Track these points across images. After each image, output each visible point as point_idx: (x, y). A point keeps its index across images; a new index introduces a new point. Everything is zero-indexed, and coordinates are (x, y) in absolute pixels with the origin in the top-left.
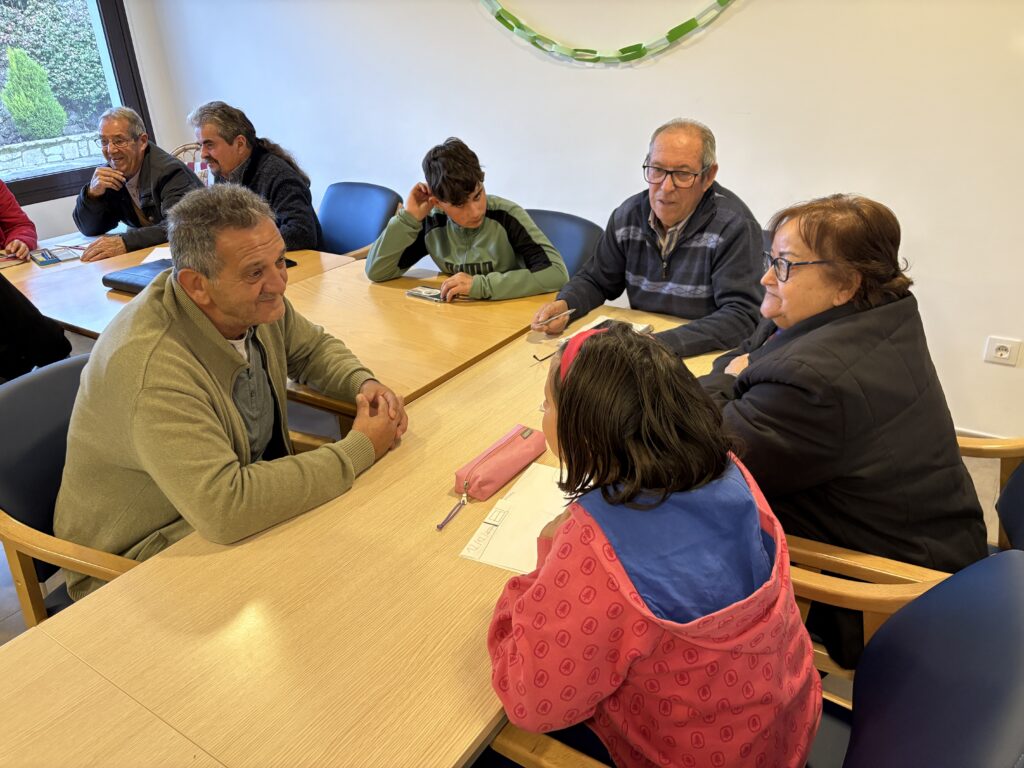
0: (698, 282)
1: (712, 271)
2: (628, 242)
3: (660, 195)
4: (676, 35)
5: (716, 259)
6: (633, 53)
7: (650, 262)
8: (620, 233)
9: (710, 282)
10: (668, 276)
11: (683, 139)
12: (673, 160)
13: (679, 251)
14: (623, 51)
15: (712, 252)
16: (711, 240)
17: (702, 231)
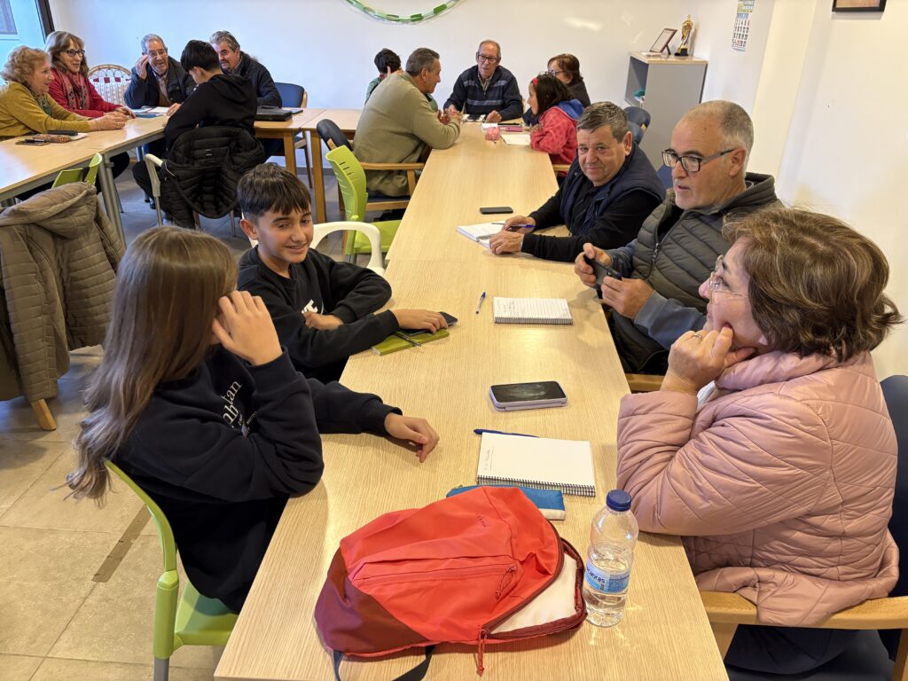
0: (498, 99)
1: (503, 94)
2: (469, 87)
3: (483, 66)
4: (438, 11)
5: (504, 89)
6: (418, 18)
7: (478, 94)
8: (465, 83)
9: (503, 98)
10: (487, 98)
11: (491, 47)
12: (488, 53)
13: (490, 88)
14: (412, 17)
15: (503, 87)
16: (503, 83)
17: (497, 80)
